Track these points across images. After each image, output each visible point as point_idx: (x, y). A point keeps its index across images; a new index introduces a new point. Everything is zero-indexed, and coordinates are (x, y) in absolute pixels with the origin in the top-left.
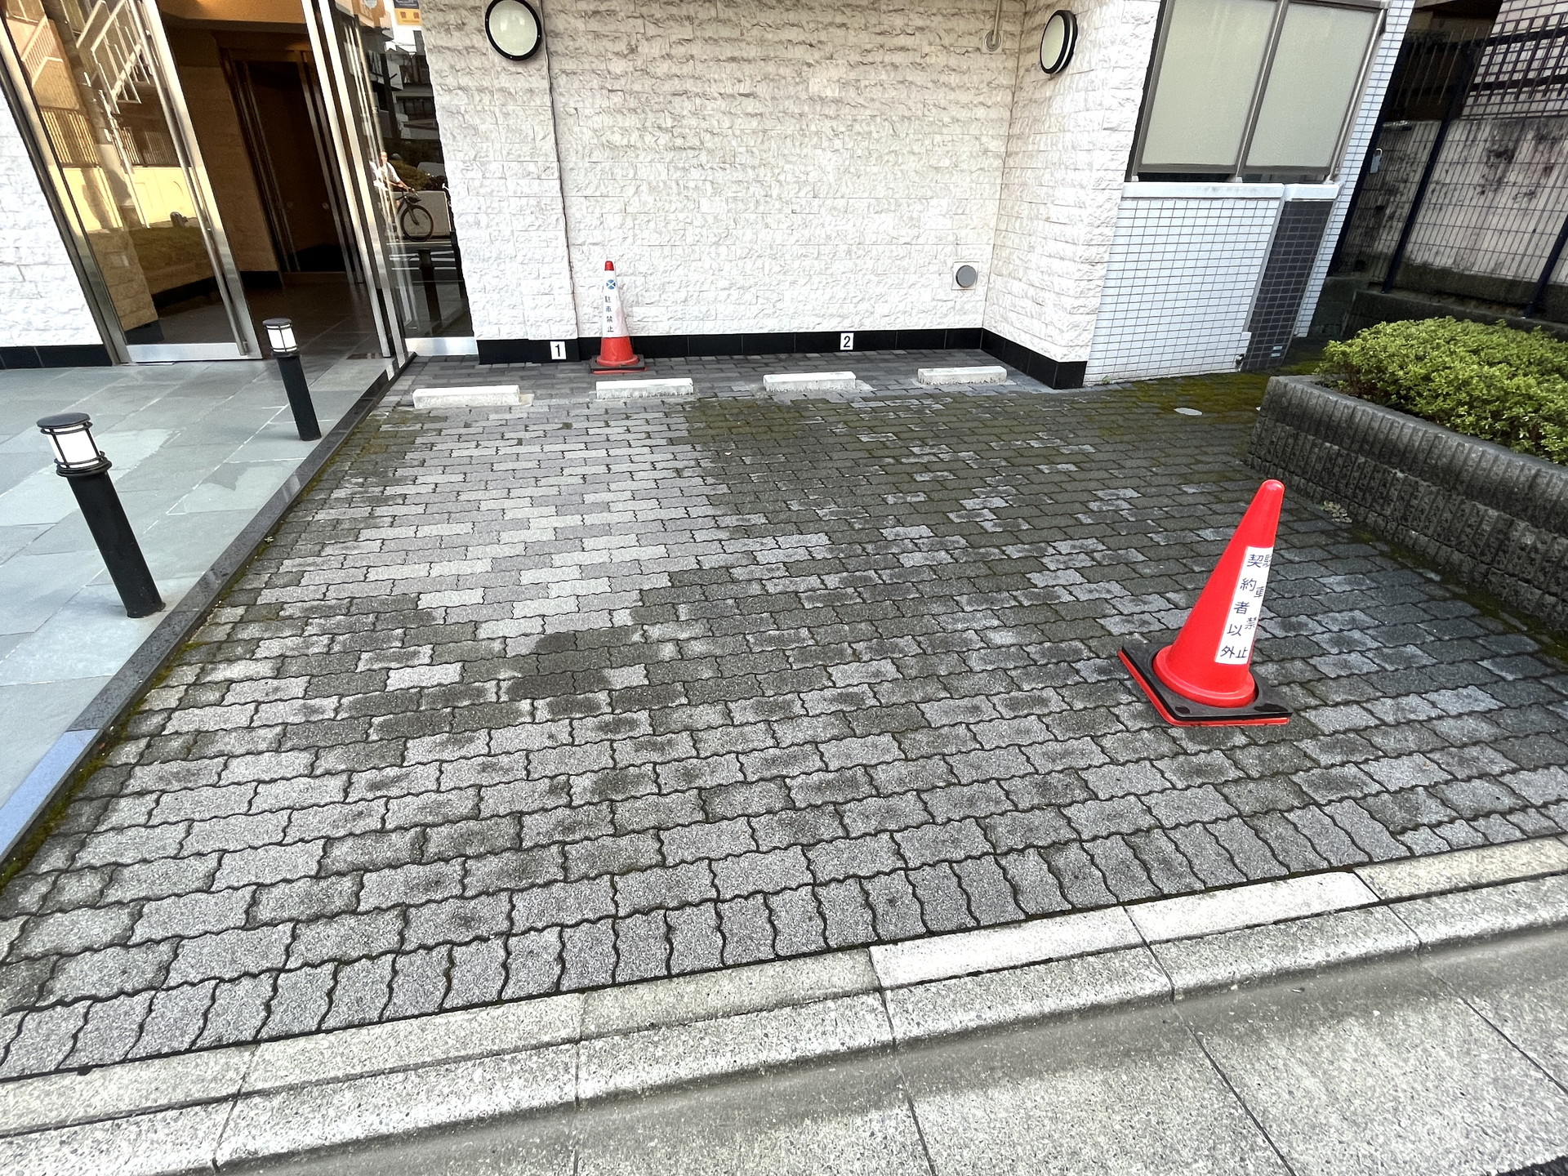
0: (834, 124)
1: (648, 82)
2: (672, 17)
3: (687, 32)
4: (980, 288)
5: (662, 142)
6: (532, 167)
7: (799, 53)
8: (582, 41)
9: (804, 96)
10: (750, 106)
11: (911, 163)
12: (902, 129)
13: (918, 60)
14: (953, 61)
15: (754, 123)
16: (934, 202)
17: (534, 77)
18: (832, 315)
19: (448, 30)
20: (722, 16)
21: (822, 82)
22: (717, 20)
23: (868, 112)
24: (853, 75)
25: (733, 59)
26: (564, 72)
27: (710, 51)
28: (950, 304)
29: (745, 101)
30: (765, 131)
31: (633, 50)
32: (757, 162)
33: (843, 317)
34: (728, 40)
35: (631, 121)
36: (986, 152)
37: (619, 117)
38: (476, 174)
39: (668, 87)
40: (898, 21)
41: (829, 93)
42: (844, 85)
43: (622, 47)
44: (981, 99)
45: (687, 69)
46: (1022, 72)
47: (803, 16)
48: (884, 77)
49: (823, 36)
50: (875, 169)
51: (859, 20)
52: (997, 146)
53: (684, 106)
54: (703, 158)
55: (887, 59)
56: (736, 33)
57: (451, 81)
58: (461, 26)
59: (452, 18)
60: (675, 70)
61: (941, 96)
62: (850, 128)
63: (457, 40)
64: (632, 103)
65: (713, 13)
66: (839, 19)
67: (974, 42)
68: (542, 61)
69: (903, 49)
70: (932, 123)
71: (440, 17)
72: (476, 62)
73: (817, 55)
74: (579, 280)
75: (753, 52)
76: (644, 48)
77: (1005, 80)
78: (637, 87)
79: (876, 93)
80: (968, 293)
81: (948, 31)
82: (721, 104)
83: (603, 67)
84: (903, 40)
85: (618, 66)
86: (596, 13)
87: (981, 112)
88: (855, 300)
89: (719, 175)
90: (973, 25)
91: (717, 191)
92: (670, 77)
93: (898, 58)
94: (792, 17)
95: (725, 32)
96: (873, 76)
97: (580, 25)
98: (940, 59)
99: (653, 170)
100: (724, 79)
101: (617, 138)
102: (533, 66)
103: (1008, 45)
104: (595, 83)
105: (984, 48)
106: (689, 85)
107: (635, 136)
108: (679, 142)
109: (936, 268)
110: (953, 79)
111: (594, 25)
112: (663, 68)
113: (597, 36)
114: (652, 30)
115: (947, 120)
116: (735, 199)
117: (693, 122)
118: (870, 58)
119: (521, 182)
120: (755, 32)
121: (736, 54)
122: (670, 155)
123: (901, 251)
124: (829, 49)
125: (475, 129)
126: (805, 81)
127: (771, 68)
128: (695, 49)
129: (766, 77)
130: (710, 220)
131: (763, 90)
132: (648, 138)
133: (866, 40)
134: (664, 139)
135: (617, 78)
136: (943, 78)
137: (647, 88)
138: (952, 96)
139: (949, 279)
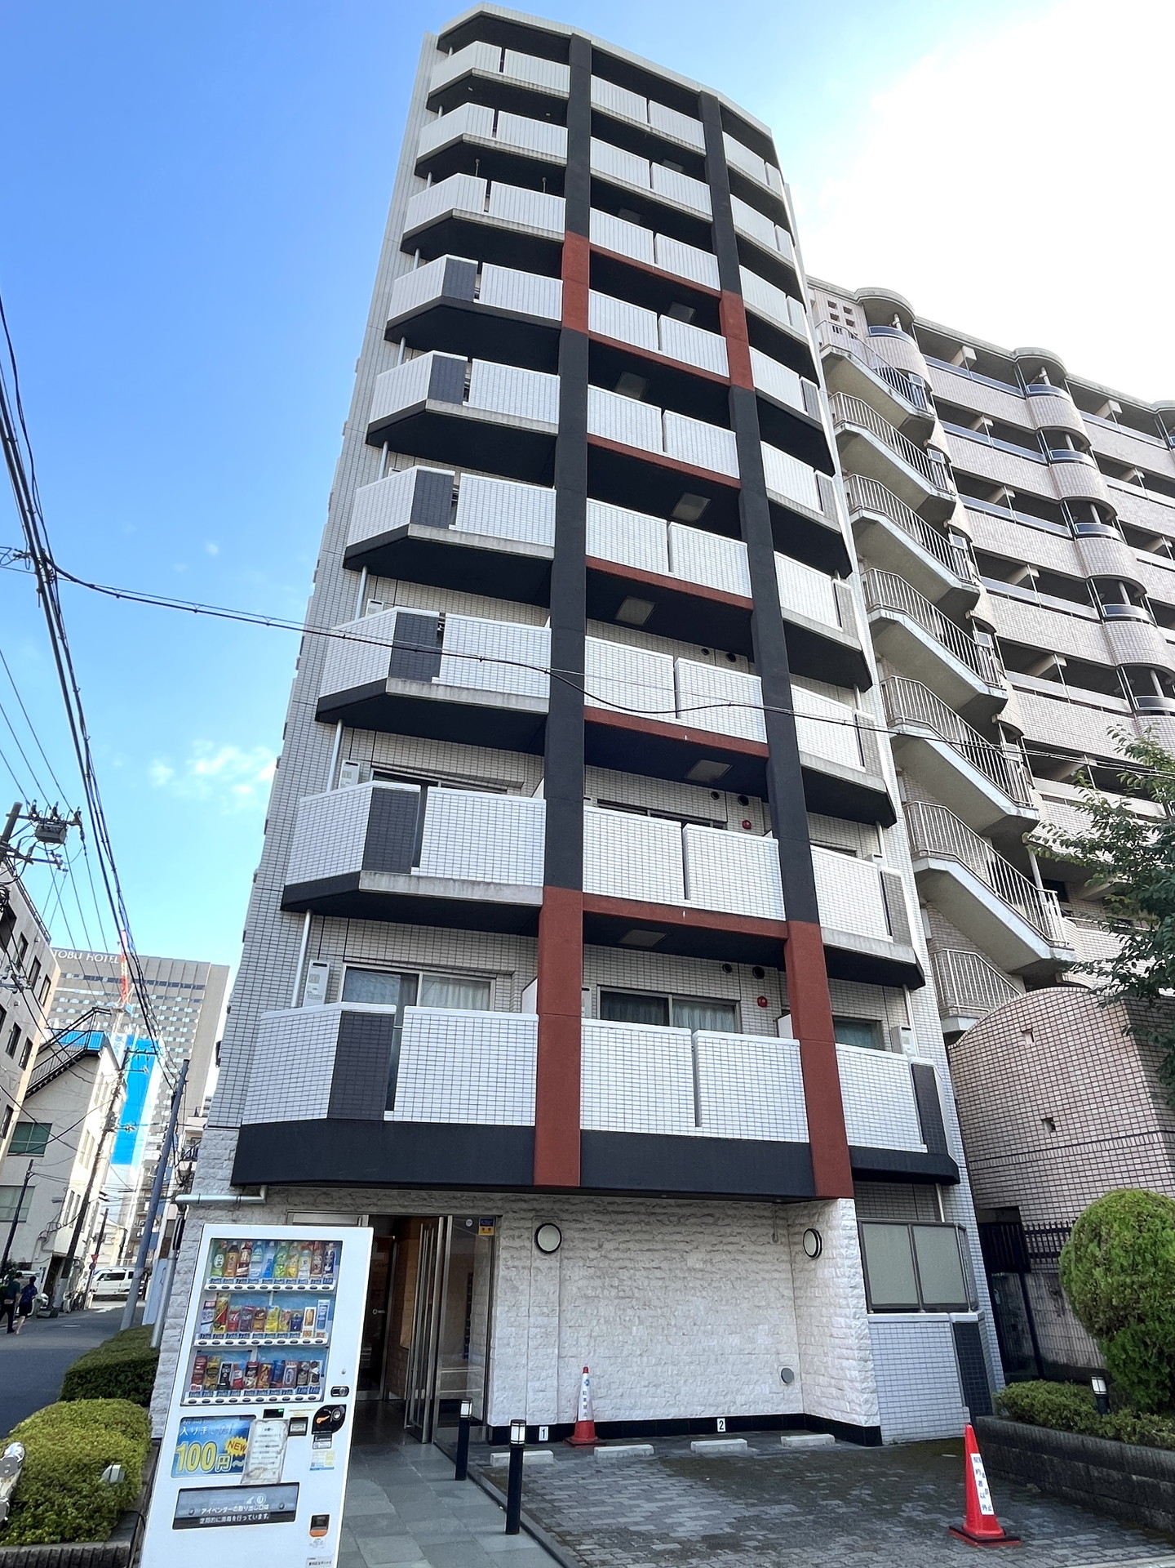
0: (701, 1282)
1: (607, 1263)
2: (621, 1231)
3: (627, 1237)
4: (797, 1384)
5: (613, 1294)
6: (545, 1310)
7: (681, 1246)
8: (576, 1243)
9: (685, 1268)
10: (658, 1273)
11: (745, 1305)
12: (737, 1284)
13: (740, 1248)
14: (759, 1249)
15: (660, 1283)
16: (761, 1327)
17: (552, 1261)
18: (710, 1405)
19: (514, 1239)
20: (644, 1229)
21: (694, 1260)
22: (641, 1231)
23: (718, 1276)
24: (708, 1257)
25: (649, 1250)
26: (566, 1258)
27: (638, 1246)
28: (781, 1396)
29: (656, 1271)
30: (666, 1287)
31: (601, 1246)
32: (662, 1305)
33: (717, 1406)
34: (647, 1240)
35: (598, 1283)
36: (783, 1296)
37: (592, 1281)
38: (513, 1314)
39: (617, 1264)
40: (728, 1230)
41: (697, 1266)
42: (705, 1262)
43: (595, 1245)
44: (775, 1267)
45: (627, 1255)
46: (793, 1254)
47: (682, 1229)
48: (724, 1257)
49: (692, 1238)
50: (725, 1308)
51: (708, 1230)
52: (788, 1293)
53: (624, 1274)
54: (634, 1302)
55: (725, 1248)
56: (650, 1237)
57: (510, 1263)
58: (519, 1237)
59: (517, 1233)
60: (621, 1256)
61: (753, 1266)
62: (710, 1285)
63: (517, 1243)
64: (599, 1274)
65: (640, 1228)
66: (700, 1230)
67: (766, 1239)
68: (558, 1253)
69: (731, 1243)
70: (752, 1281)
71: (511, 1233)
72: (524, 1253)
73: (690, 1247)
74: (561, 1381)
75: (659, 1246)
76: (607, 1246)
77: (785, 1258)
78: (601, 1265)
79: (721, 1265)
80: (791, 1388)
81: (753, 1234)
82: (645, 1273)
83: (585, 1254)
84: (732, 1239)
85: (593, 1254)
86: (584, 1229)
87: (777, 1275)
88: (724, 1393)
89: (643, 1313)
90: (764, 1231)
91: (641, 1323)
92: (618, 1260)
93: (730, 1248)
94: (677, 1229)
95: (646, 1237)
96: (717, 1257)
97: (577, 1235)
98: (753, 1248)
99: (606, 1310)
100: (645, 1260)
101: (590, 1292)
102: (554, 1255)
103: (783, 1240)
104: (581, 1264)
105: (772, 1242)
106: (627, 1263)
107: (599, 1290)
108: (621, 1294)
109: (768, 1370)
110: (759, 1258)
111: (583, 1235)
112: (614, 1255)
113: (584, 1240)
114: (610, 1236)
115: (760, 1279)
116: (651, 1326)
117: (629, 1283)
118: (716, 1248)
119: (539, 1318)
120: (660, 1236)
121: (651, 1247)
122: (616, 1301)
123: (746, 1358)
124: (695, 1244)
125: (518, 1288)
126: (685, 1260)
127: (668, 1254)
128: (631, 1245)
129: (666, 1259)
130: (638, 1340)
131: (664, 1265)
132: (606, 1292)
133: (713, 1240)
134: (614, 1292)
135: (593, 1260)
136: (755, 1257)
137: (606, 1265)
138: (761, 1266)
139: (778, 1377)
